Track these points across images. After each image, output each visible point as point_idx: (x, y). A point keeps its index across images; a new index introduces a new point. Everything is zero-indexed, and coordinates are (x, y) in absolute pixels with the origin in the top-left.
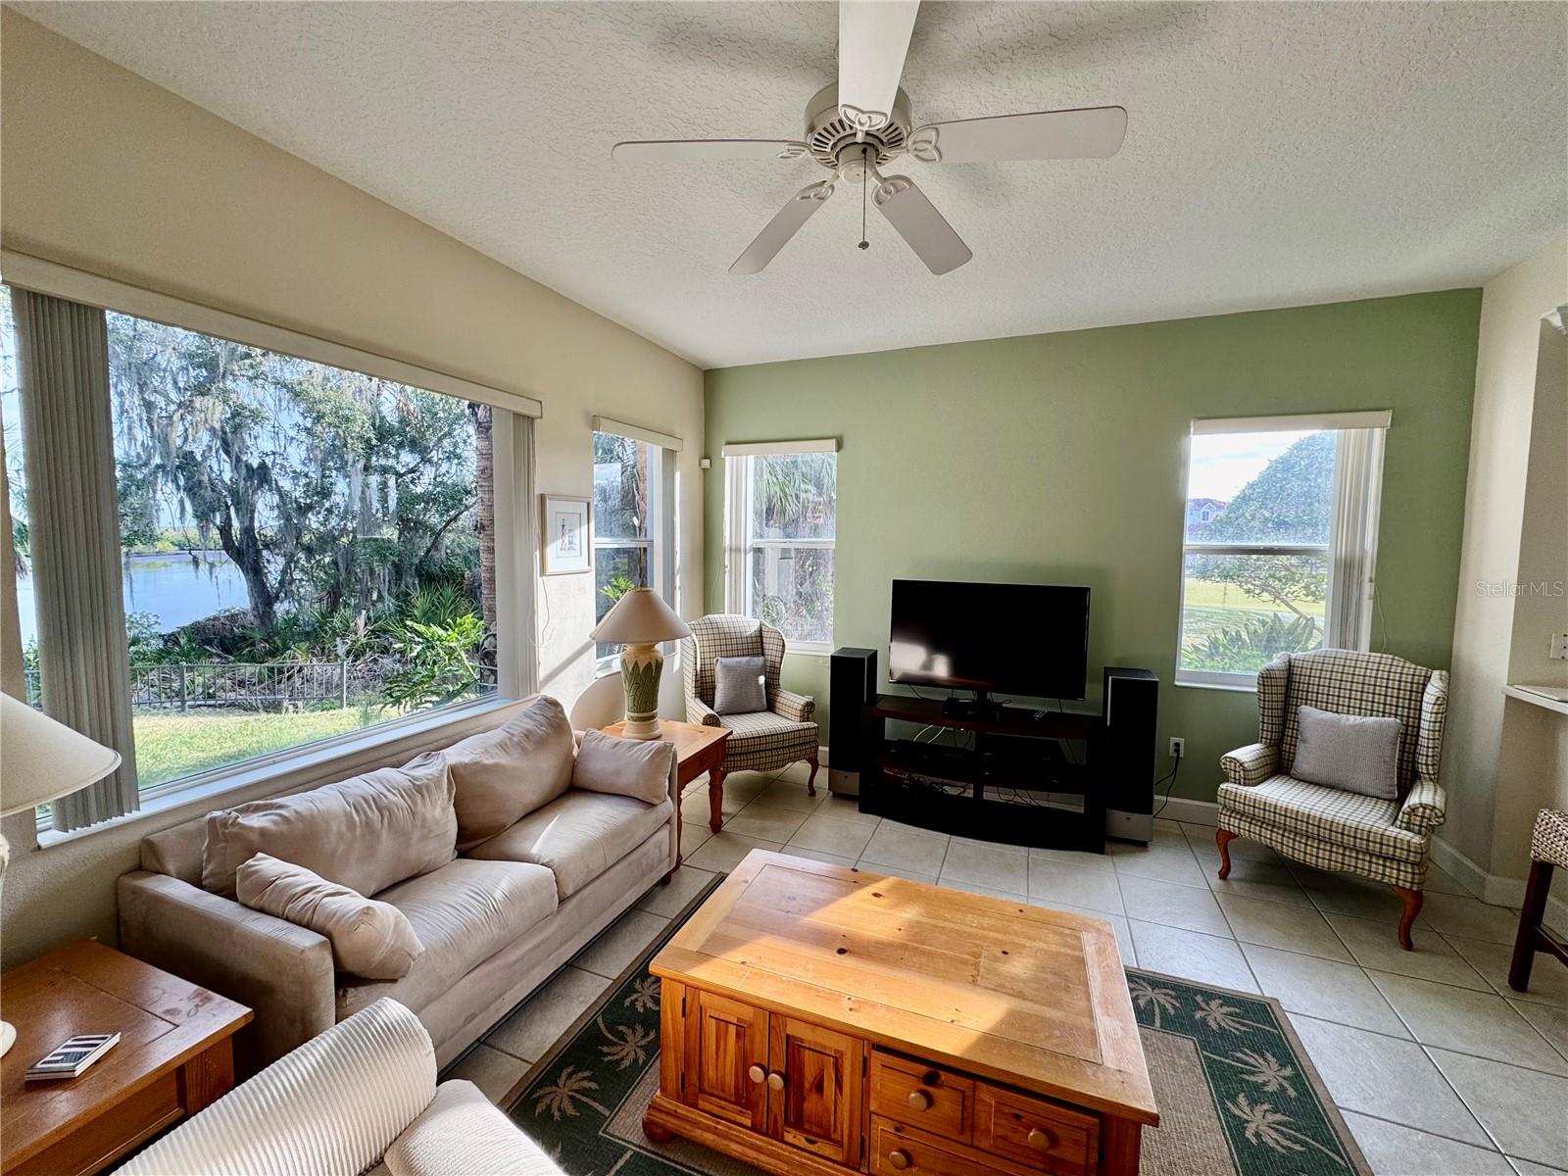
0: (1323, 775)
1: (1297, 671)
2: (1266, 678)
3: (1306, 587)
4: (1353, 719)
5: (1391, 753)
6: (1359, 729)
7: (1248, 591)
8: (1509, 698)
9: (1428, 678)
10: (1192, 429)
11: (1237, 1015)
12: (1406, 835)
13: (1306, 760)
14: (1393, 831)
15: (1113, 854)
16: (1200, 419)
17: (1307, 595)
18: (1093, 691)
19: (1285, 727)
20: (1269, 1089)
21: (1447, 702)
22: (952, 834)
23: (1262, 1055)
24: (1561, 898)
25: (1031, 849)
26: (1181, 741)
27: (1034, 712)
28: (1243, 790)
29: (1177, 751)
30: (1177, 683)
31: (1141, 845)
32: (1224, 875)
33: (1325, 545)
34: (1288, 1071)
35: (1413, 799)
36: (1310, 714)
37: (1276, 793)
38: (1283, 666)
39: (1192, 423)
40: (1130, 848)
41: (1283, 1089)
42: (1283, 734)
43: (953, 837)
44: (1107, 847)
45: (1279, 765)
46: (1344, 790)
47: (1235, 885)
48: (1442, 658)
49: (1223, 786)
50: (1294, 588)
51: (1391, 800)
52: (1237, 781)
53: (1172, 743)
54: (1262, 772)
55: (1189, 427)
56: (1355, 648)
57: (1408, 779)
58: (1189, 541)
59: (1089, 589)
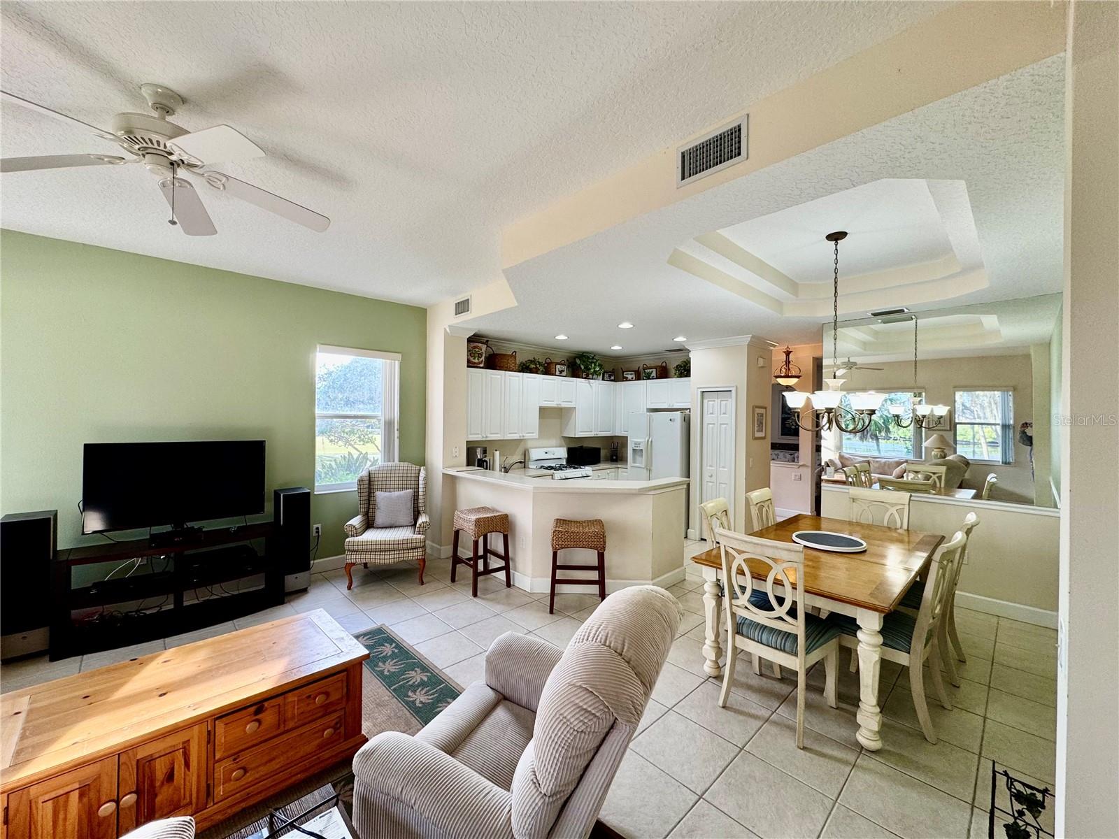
0: (388, 523)
1: (373, 476)
2: (360, 481)
3: (360, 437)
4: (397, 493)
5: (410, 505)
6: (399, 497)
7: (331, 441)
8: (443, 474)
9: (420, 470)
10: (318, 349)
11: (370, 638)
12: (419, 536)
13: (380, 518)
14: (415, 536)
15: (289, 602)
16: (322, 344)
17: (360, 441)
18: (269, 506)
19: (369, 504)
20: (388, 655)
21: (426, 479)
22: (164, 638)
23: (384, 646)
24: (463, 547)
25: (235, 621)
26: (319, 526)
27: (229, 528)
28: (356, 539)
29: (318, 532)
30: (315, 493)
31: (304, 591)
32: (349, 588)
33: (380, 414)
34: (394, 645)
35: (420, 522)
36: (380, 495)
37: (371, 536)
38: (367, 474)
39: (318, 346)
40: (300, 594)
41: (393, 652)
42: (369, 508)
43: (166, 639)
44: (286, 600)
45: (369, 524)
46: (395, 527)
47: (355, 590)
48: (422, 462)
49: (347, 540)
50: (354, 438)
51: (412, 526)
52: (353, 536)
53: (314, 528)
54: (362, 528)
55: (316, 348)
56: (394, 461)
57: (416, 514)
58: (318, 412)
59: (265, 441)
